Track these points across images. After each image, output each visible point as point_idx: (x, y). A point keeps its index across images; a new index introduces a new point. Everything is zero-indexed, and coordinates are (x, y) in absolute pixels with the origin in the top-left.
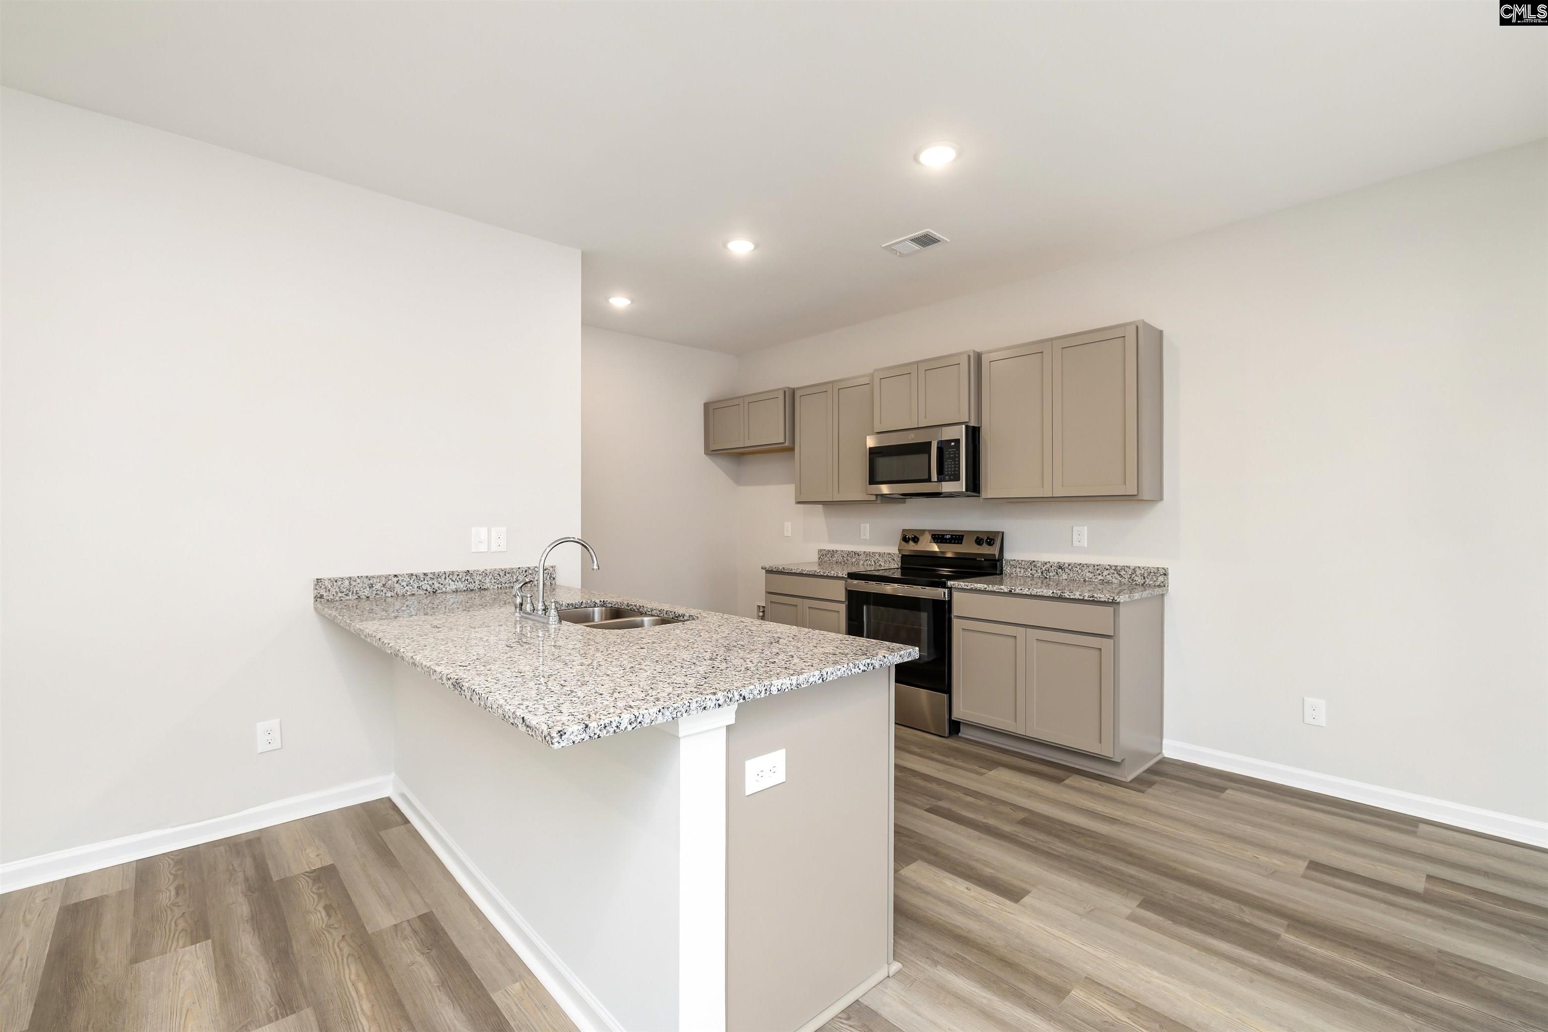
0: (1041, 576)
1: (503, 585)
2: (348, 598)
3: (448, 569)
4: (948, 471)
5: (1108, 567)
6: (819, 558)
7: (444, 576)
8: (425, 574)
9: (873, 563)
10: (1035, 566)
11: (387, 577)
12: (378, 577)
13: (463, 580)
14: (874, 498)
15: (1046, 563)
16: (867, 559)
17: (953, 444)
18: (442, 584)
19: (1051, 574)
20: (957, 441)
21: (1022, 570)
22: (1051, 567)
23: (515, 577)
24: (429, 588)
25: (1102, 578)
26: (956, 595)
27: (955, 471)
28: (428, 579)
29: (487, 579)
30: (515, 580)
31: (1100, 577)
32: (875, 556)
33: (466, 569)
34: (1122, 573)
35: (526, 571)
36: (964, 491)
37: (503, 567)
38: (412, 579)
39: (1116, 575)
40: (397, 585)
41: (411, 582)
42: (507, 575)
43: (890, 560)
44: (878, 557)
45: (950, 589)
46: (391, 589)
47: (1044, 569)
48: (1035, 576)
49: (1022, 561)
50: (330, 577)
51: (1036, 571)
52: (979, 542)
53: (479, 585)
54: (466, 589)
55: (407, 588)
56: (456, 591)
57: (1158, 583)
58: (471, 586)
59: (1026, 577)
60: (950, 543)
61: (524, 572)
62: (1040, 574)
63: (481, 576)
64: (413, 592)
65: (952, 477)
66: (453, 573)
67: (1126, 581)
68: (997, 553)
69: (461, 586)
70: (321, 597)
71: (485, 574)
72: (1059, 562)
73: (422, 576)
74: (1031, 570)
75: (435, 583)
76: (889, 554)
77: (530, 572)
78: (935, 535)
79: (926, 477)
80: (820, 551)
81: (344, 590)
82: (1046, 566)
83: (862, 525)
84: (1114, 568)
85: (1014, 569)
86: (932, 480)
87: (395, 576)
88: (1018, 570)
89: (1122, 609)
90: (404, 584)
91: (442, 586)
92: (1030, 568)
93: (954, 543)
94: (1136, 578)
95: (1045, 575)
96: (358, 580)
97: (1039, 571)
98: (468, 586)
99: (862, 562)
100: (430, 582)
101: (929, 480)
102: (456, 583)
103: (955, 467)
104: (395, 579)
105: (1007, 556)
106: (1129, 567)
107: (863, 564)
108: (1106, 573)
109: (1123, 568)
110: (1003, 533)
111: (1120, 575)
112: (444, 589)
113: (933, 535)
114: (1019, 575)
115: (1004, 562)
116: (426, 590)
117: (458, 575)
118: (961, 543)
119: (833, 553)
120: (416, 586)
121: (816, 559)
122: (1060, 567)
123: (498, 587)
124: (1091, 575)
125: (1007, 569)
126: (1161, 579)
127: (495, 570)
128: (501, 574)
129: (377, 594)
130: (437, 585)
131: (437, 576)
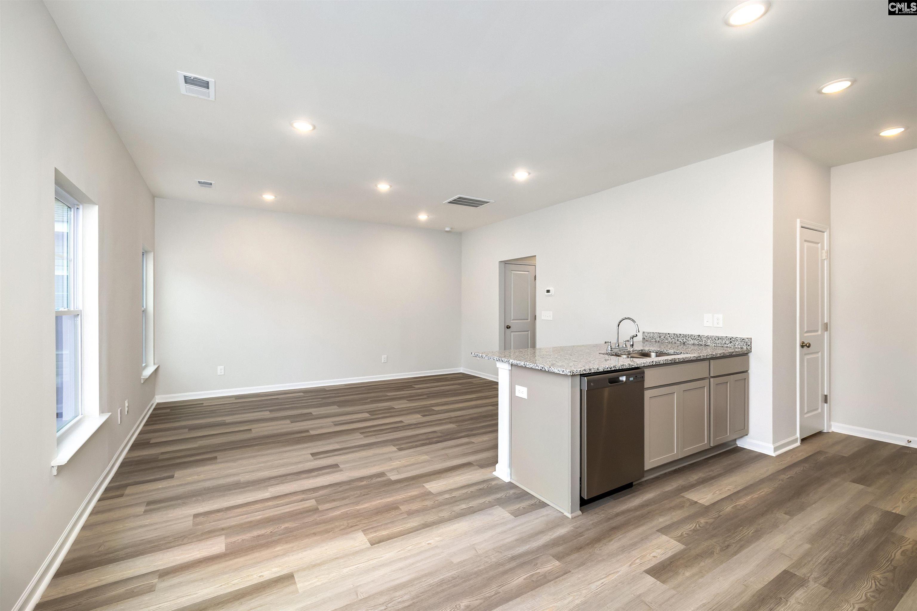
1: (717, 345)
2: (652, 340)
3: (690, 333)
7: (688, 337)
8: (680, 334)
11: (666, 334)
12: (663, 333)
13: (697, 339)
18: (687, 340)
23: (724, 341)
24: (682, 341)
28: (681, 337)
29: (709, 340)
30: (724, 343)
33: (698, 334)
35: (731, 339)
37: (717, 335)
38: (675, 336)
40: (669, 338)
41: (675, 337)
42: (720, 340)
46: (667, 339)
50: (647, 331)
53: (705, 343)
54: (698, 344)
55: (673, 339)
56: (694, 344)
58: (701, 343)
61: (729, 340)
63: (706, 339)
64: (675, 342)
66: (692, 335)
69: (696, 342)
70: (644, 339)
71: (708, 338)
73: (679, 335)
75: (684, 339)
77: (733, 340)
81: (651, 337)
87: (669, 334)
90: (672, 337)
91: (687, 341)
96: (656, 334)
98: (699, 342)
100: (682, 338)
102: (694, 340)
104: (669, 335)
112: (688, 342)
116: (681, 342)
117: (694, 337)
120: (676, 339)
123: (714, 346)
127: (713, 336)
128: (716, 339)
129: (662, 340)
130: (685, 340)
131: (685, 336)
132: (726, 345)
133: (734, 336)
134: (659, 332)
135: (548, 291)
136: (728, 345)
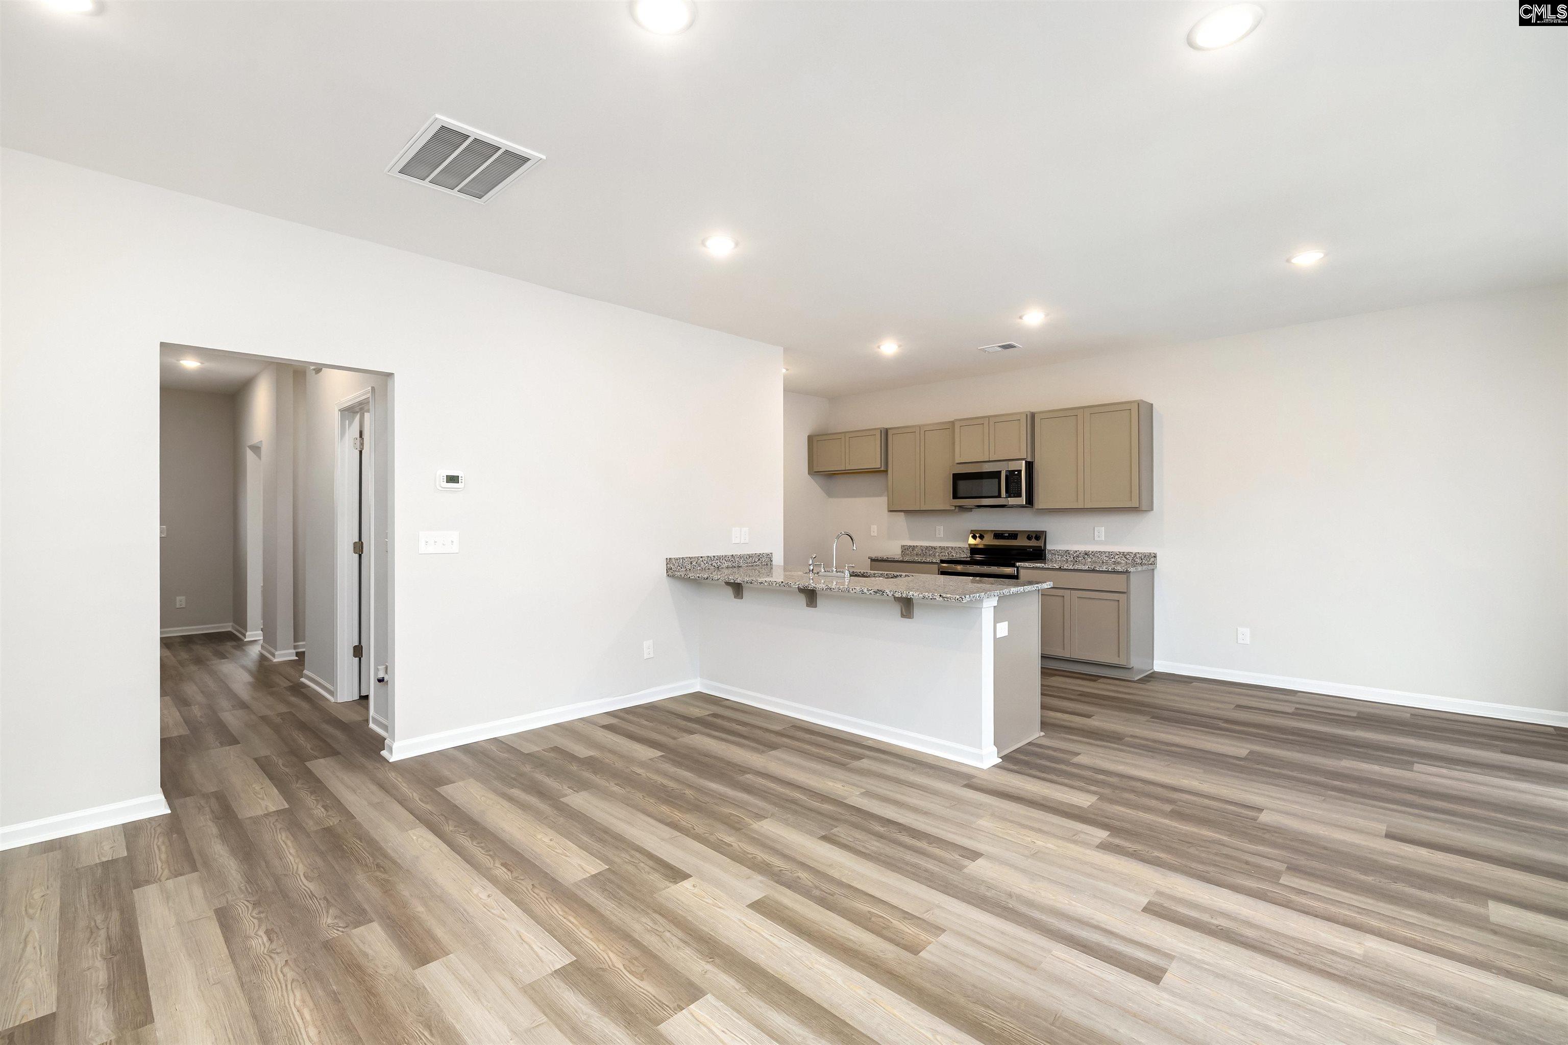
0: (1073, 560)
1: (749, 564)
2: (682, 570)
3: (724, 554)
4: (1013, 491)
5: (1118, 553)
6: (902, 552)
7: (722, 558)
8: (714, 557)
9: (947, 554)
10: (1069, 554)
11: (698, 558)
12: (695, 557)
13: (731, 560)
14: (956, 508)
15: (1076, 551)
16: (942, 551)
17: (1016, 473)
19: (1080, 559)
20: (1020, 471)
21: (1060, 557)
22: (1080, 553)
23: (755, 559)
24: (716, 565)
25: (1114, 560)
26: (1022, 572)
27: (1018, 491)
28: (716, 560)
29: (742, 560)
30: (753, 561)
31: (1113, 560)
32: (948, 549)
33: (731, 554)
34: (1128, 557)
36: (1024, 503)
37: (748, 553)
39: (1123, 558)
40: (702, 563)
41: (708, 561)
42: (750, 558)
43: (960, 551)
44: (951, 549)
46: (699, 565)
47: (1075, 555)
48: (1069, 560)
49: (1059, 550)
50: (674, 557)
51: (1070, 557)
52: (1029, 538)
53: (738, 564)
55: (706, 565)
56: (727, 567)
57: (1150, 563)
58: (735, 563)
59: (1063, 561)
60: (1008, 539)
61: (759, 557)
63: (738, 559)
64: (709, 568)
65: (1015, 495)
66: (726, 556)
67: (1130, 562)
68: (1042, 545)
69: (730, 564)
70: (670, 569)
71: (740, 557)
72: (1084, 551)
74: (1066, 556)
76: (960, 548)
78: (997, 534)
79: (997, 494)
80: (903, 546)
81: (679, 565)
82: (1076, 553)
83: (938, 527)
84: (1122, 554)
85: (1054, 556)
86: (1002, 497)
87: (701, 557)
88: (1056, 556)
89: (1132, 577)
90: (705, 562)
91: (722, 563)
93: (1011, 539)
94: (1137, 560)
95: (1076, 560)
96: (685, 559)
97: (1072, 557)
98: (733, 564)
99: (937, 554)
100: (716, 562)
101: (999, 496)
102: (728, 562)
103: (1018, 489)
104: (701, 559)
105: (1049, 547)
106: (1132, 553)
107: (939, 556)
108: (1117, 557)
109: (1128, 553)
110: (1046, 532)
111: (1126, 558)
112: (722, 566)
113: (995, 534)
114: (1057, 560)
115: (1047, 551)
116: (714, 566)
117: (728, 558)
118: (1016, 539)
119: (914, 547)
120: (710, 563)
121: (900, 552)
122: (1086, 554)
123: (747, 566)
124: (1107, 559)
125: (1048, 556)
126: (1152, 559)
127: (745, 555)
128: (748, 557)
129: (694, 568)
130: (719, 563)
131: (719, 558)
132: (755, 564)
133: (761, 552)
134: (691, 556)
135: (453, 479)
136: (757, 564)
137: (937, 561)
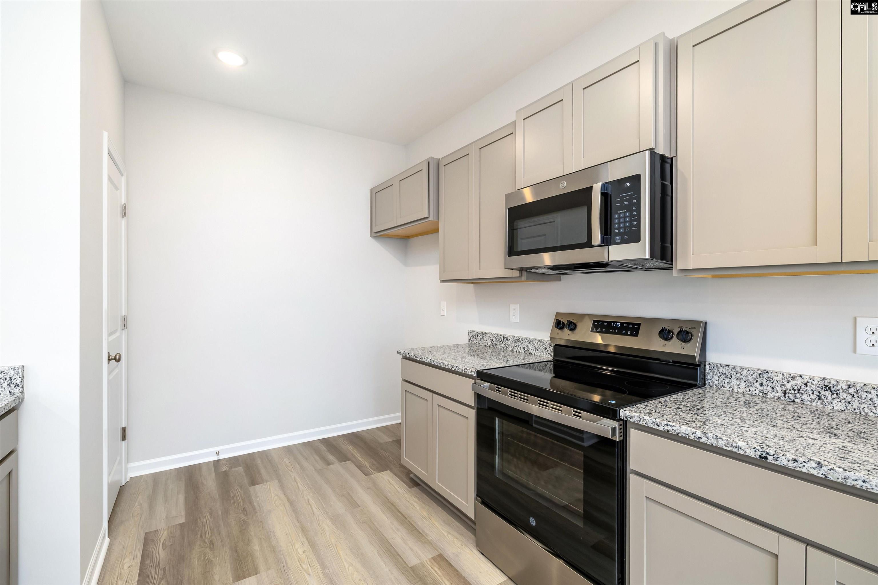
0: (782, 398)
4: (619, 228)
6: (470, 340)
9: (523, 351)
14: (517, 274)
15: (793, 378)
16: (516, 344)
17: (627, 184)
19: (805, 396)
20: (636, 179)
22: (806, 385)
26: (634, 434)
27: (631, 226)
32: (525, 342)
36: (647, 256)
43: (541, 348)
44: (527, 343)
45: (625, 424)
47: (788, 386)
48: (770, 395)
49: (742, 369)
51: (773, 388)
52: (666, 334)
59: (752, 395)
60: (620, 333)
62: (780, 394)
65: (626, 237)
68: (696, 353)
72: (824, 379)
74: (761, 385)
76: (541, 341)
78: (598, 322)
79: (585, 240)
80: (471, 332)
82: (793, 383)
83: (512, 306)
85: (727, 380)
86: (593, 244)
88: (734, 382)
92: (759, 382)
93: (626, 334)
95: (792, 398)
97: (778, 388)
99: (510, 348)
101: (588, 244)
103: (631, 221)
105: (712, 357)
107: (512, 351)
110: (706, 323)
113: (595, 321)
114: (736, 390)
115: (707, 367)
118: (637, 335)
119: (482, 335)
121: (467, 341)
122: (827, 388)
125: (712, 378)
137: (473, 373)
